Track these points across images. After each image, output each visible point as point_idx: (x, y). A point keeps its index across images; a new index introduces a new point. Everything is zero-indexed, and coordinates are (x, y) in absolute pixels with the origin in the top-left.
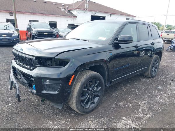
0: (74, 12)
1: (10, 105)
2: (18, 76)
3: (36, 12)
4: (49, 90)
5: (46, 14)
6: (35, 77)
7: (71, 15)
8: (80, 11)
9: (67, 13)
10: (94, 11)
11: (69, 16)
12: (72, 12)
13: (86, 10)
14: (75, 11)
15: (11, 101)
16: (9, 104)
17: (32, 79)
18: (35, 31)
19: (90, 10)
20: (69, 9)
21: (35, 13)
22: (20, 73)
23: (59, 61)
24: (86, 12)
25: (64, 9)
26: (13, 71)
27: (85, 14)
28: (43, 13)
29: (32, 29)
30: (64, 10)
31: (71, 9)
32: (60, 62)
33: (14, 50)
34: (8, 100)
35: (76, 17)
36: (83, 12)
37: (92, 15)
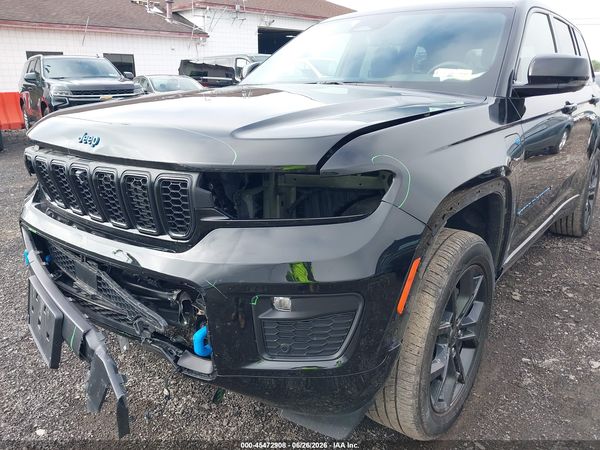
0: (196, 19)
1: (41, 432)
2: (79, 283)
3: (49, 20)
4: (289, 354)
5: (92, 26)
6: (209, 289)
7: (185, 30)
8: (218, 15)
9: (168, 21)
10: (268, 11)
11: (180, 33)
12: (186, 16)
13: (238, 7)
14: (201, 13)
15: (41, 409)
16: (32, 429)
17: (164, 295)
18: (61, 89)
19: (255, 9)
20: (175, 8)
21: (49, 24)
22: (91, 269)
23: (294, 190)
24: (241, 16)
25: (157, 5)
26: (42, 257)
27: (238, 22)
28: (77, 21)
29: (46, 81)
30: (156, 10)
31: (182, 5)
32: (298, 195)
33: (32, 152)
34: (19, 405)
35: (205, 35)
36: (228, 16)
37: (263, 25)
